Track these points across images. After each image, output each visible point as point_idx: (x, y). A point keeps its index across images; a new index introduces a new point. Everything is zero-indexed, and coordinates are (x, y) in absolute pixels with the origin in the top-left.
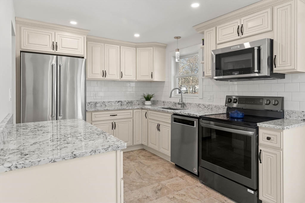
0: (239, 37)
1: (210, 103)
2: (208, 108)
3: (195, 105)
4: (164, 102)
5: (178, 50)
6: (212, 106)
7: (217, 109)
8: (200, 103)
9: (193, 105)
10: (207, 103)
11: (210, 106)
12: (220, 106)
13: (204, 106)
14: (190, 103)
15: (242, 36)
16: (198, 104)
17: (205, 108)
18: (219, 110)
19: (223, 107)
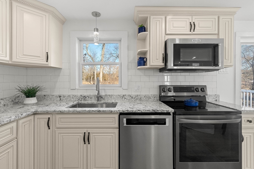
0: (190, 33)
1: (138, 94)
2: (136, 99)
3: (118, 96)
4: (60, 97)
5: (97, 30)
6: (141, 96)
7: (147, 99)
8: (124, 94)
9: (115, 97)
10: (133, 94)
11: (139, 96)
12: (151, 96)
13: (130, 97)
14: (109, 95)
15: (194, 33)
16: (122, 96)
17: (132, 99)
18: (149, 99)
19: (154, 96)
